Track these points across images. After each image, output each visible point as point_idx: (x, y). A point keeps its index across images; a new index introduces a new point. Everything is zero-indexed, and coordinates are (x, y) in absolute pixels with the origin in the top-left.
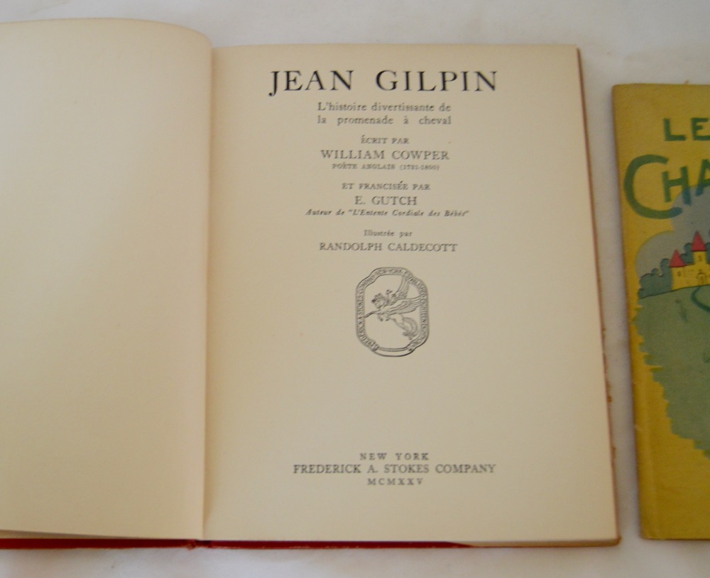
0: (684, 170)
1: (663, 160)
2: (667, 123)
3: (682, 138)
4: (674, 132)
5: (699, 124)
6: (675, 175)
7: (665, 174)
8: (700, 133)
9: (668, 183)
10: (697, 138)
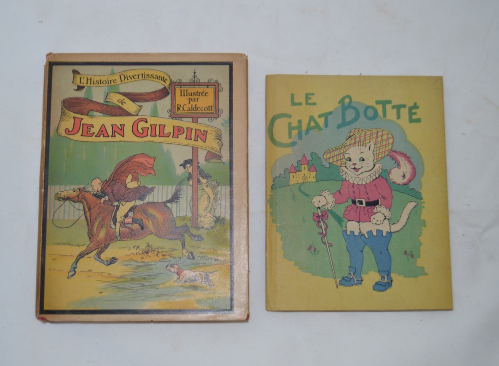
0: (300, 122)
1: (290, 116)
2: (292, 96)
3: (300, 104)
4: (296, 101)
5: (309, 96)
6: (295, 124)
7: (290, 124)
8: (310, 101)
9: (291, 128)
10: (307, 104)
